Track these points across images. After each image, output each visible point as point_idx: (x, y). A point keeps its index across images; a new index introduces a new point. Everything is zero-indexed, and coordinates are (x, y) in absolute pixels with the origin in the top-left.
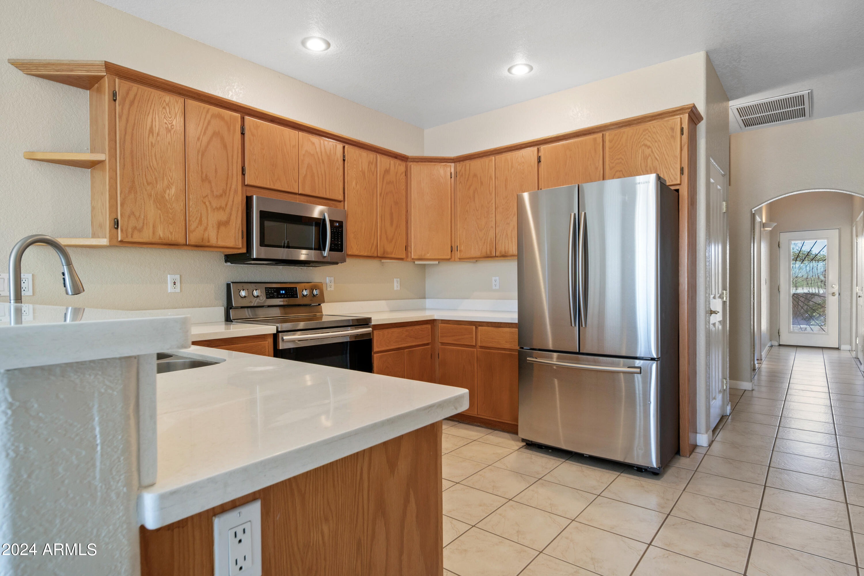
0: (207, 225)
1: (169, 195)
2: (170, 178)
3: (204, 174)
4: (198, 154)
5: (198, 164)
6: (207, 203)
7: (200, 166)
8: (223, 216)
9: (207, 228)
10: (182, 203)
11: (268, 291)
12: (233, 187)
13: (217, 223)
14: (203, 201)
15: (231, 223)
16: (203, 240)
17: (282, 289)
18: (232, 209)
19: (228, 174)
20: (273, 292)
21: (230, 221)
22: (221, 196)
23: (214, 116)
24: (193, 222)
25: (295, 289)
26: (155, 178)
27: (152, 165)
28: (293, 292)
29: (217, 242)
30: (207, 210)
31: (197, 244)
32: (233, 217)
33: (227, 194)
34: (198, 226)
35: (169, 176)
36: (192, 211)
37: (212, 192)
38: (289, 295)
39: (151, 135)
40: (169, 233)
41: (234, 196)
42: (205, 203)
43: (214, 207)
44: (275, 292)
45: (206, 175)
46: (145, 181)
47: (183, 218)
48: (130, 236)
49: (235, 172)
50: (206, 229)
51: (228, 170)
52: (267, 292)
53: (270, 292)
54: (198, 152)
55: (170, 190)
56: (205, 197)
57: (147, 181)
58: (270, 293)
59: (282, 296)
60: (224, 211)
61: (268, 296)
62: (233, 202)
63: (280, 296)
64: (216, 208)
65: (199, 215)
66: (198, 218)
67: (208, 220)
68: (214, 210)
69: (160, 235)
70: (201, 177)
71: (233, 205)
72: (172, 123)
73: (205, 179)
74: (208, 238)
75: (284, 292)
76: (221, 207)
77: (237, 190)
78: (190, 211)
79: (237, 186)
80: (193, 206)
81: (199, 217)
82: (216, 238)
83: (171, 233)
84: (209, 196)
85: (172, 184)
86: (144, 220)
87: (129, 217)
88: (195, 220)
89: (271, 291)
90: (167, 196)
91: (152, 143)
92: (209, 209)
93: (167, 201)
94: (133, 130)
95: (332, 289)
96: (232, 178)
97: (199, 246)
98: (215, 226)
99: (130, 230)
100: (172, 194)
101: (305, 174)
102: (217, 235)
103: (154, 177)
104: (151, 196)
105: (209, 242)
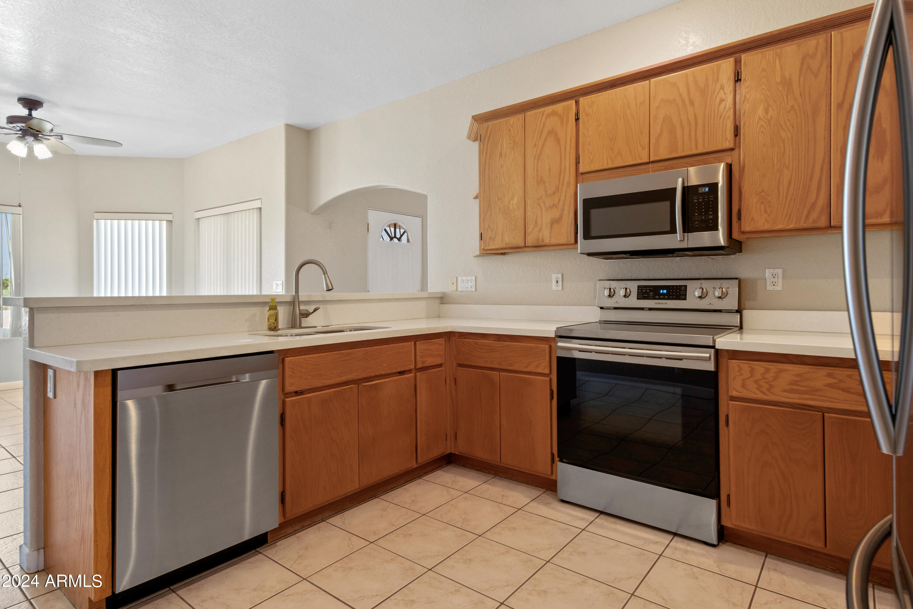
0: (542, 225)
1: (512, 205)
2: (513, 190)
3: (539, 177)
4: (534, 159)
5: (534, 169)
6: (542, 204)
7: (536, 170)
8: (555, 214)
9: (541, 228)
10: (522, 209)
11: (642, 290)
12: (566, 180)
13: (550, 222)
14: (538, 203)
15: (563, 219)
16: (538, 240)
17: (663, 287)
18: (564, 204)
19: (561, 169)
20: (648, 291)
21: (562, 217)
22: (554, 193)
23: (549, 116)
24: (530, 225)
25: (683, 287)
26: (504, 193)
27: (501, 183)
28: (679, 292)
29: (550, 240)
30: (542, 210)
31: (535, 245)
32: (566, 212)
33: (560, 190)
34: (534, 228)
35: (513, 188)
36: (529, 215)
37: (546, 191)
38: (673, 295)
39: (501, 158)
40: (513, 238)
41: (567, 189)
42: (540, 205)
43: (548, 206)
44: (651, 291)
45: (541, 178)
46: (497, 197)
47: (523, 223)
48: (488, 245)
49: (567, 165)
50: (540, 230)
51: (561, 164)
52: (640, 291)
53: (644, 291)
54: (535, 157)
55: (513, 201)
56: (540, 198)
57: (498, 198)
58: (644, 293)
59: (661, 297)
60: (557, 207)
61: (639, 296)
62: (565, 196)
63: (657, 297)
64: (550, 207)
65: (535, 217)
66: (534, 221)
67: (542, 221)
68: (548, 209)
69: (506, 241)
70: (537, 181)
71: (565, 200)
72: (515, 141)
73: (540, 181)
74: (543, 239)
75: (665, 291)
76: (553, 205)
77: (570, 182)
78: (528, 215)
79: (569, 178)
80: (530, 210)
81: (535, 219)
82: (549, 237)
83: (514, 238)
84: (543, 197)
85: (515, 195)
86: (496, 230)
87: (487, 229)
88: (532, 223)
89: (646, 290)
90: (511, 206)
91: (501, 165)
92: (544, 210)
93: (511, 211)
94: (490, 159)
95: (779, 287)
96: (565, 171)
97: (538, 247)
98: (549, 225)
99: (488, 240)
100: (515, 204)
101: (658, 132)
102: (550, 233)
103: (502, 193)
104: (500, 209)
105: (543, 241)
